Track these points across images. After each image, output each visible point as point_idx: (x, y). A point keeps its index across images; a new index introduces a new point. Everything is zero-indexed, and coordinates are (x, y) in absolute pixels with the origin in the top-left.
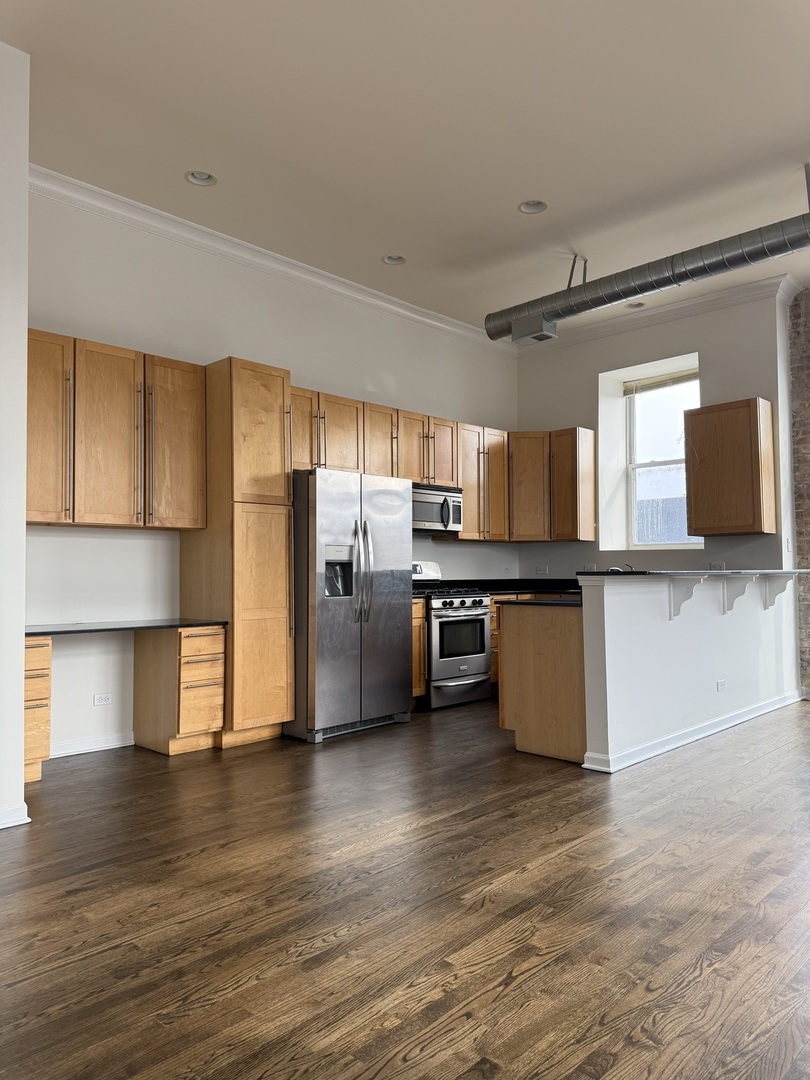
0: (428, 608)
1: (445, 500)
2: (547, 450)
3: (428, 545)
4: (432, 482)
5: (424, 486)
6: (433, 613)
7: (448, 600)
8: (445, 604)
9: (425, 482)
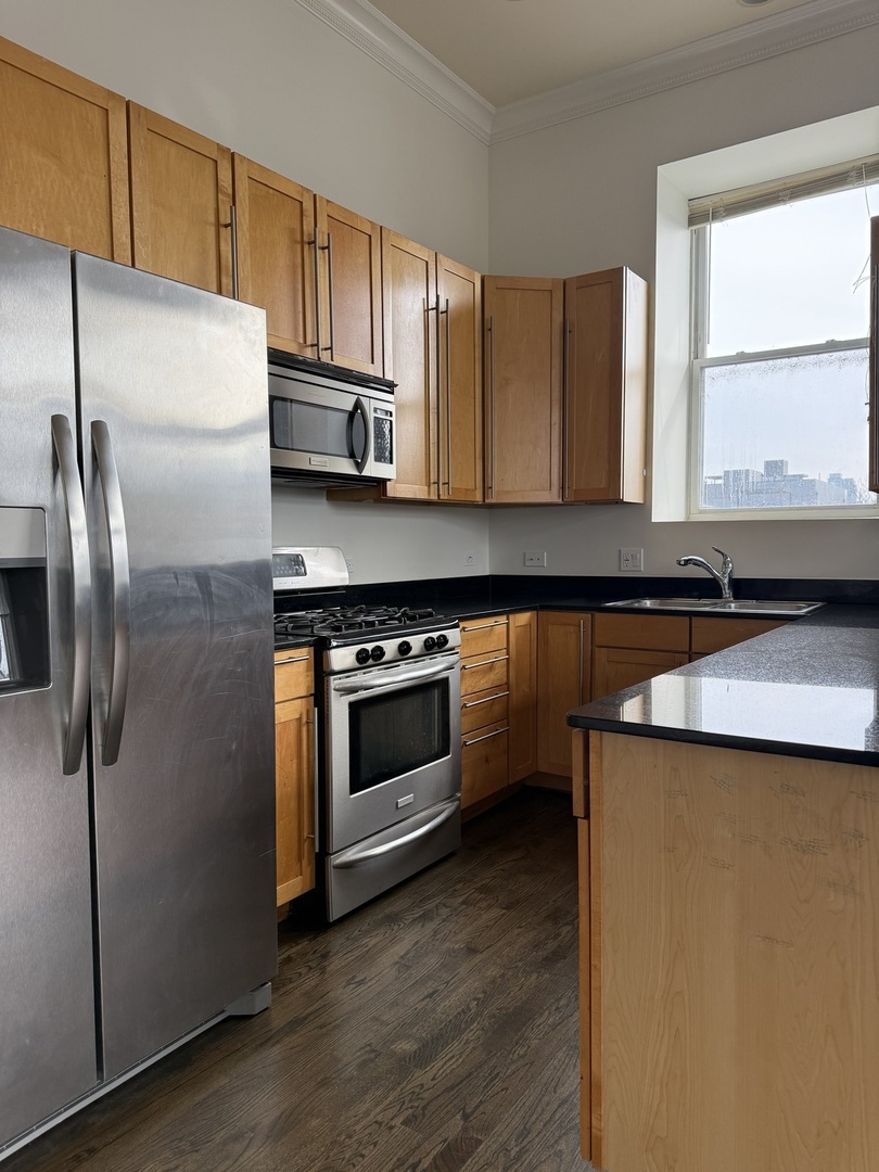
0: (321, 672)
1: (358, 405)
2: (558, 317)
3: (318, 510)
4: (325, 357)
5: (304, 362)
6: (334, 682)
7: (369, 646)
8: (362, 657)
9: (309, 354)
